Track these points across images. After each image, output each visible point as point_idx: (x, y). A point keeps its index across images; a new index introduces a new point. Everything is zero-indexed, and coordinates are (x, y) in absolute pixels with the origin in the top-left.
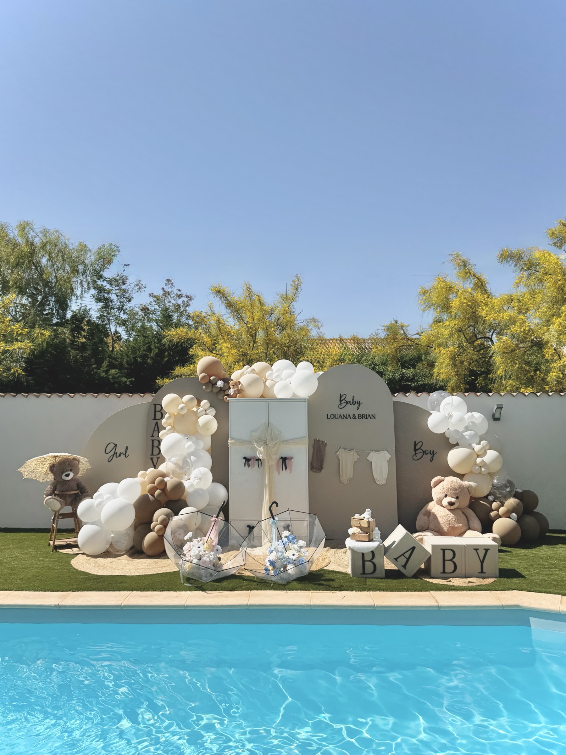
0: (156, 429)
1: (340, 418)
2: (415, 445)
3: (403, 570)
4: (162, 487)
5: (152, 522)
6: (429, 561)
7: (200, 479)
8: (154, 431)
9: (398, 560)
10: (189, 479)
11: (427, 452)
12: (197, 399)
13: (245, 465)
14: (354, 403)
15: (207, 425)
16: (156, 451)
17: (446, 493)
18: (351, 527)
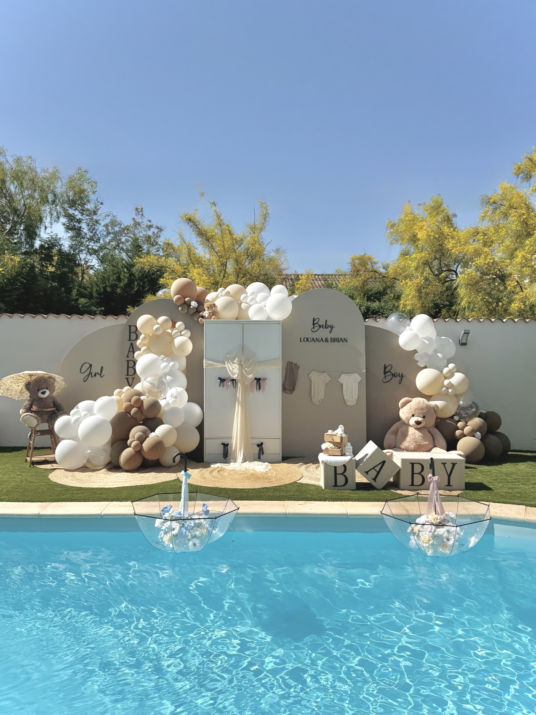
0: (131, 350)
1: (313, 341)
2: (385, 368)
3: (373, 483)
4: (138, 406)
5: (128, 439)
6: (398, 475)
7: (176, 397)
8: (129, 351)
9: (369, 473)
10: (165, 398)
11: (396, 375)
12: (172, 321)
13: (220, 385)
14: (327, 326)
15: (182, 345)
16: (131, 371)
17: (413, 413)
18: (324, 442)
